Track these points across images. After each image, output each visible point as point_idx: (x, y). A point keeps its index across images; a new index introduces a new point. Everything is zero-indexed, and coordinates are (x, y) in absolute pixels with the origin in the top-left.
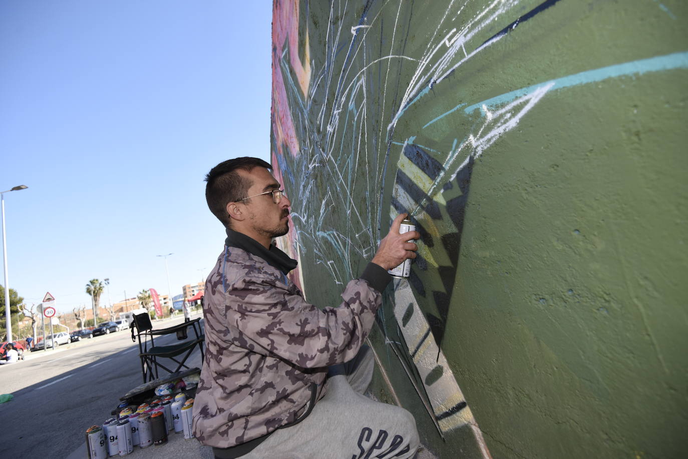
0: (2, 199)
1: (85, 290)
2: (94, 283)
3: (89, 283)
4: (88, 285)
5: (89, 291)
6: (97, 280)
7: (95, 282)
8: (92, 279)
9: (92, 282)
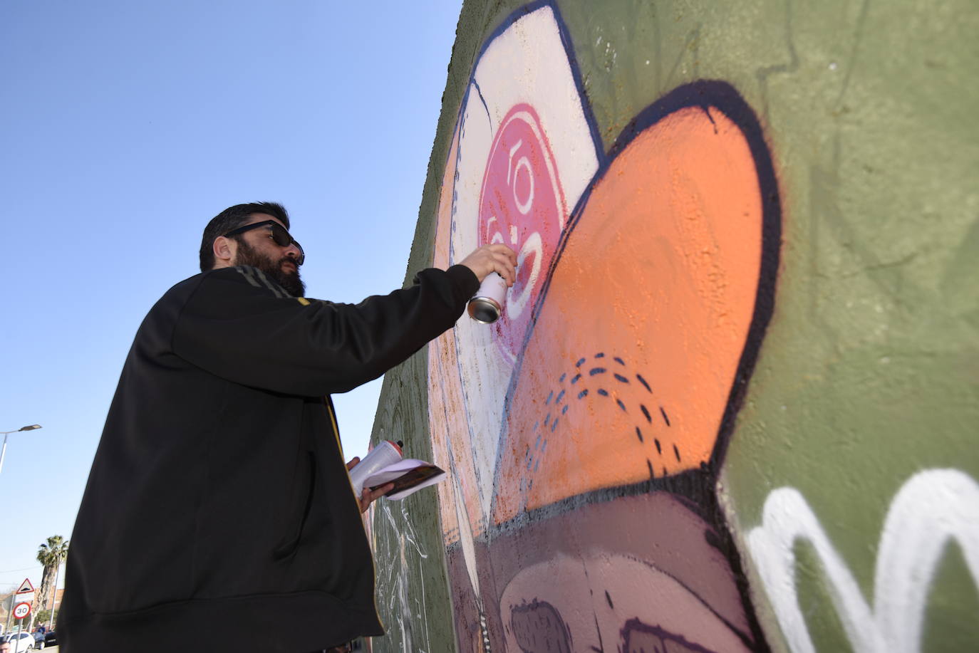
0: (5, 442)
1: (36, 555)
2: (54, 543)
3: (47, 543)
4: (43, 545)
5: (41, 557)
6: (60, 538)
7: (57, 541)
8: (52, 535)
9: (51, 541)
